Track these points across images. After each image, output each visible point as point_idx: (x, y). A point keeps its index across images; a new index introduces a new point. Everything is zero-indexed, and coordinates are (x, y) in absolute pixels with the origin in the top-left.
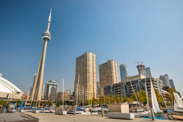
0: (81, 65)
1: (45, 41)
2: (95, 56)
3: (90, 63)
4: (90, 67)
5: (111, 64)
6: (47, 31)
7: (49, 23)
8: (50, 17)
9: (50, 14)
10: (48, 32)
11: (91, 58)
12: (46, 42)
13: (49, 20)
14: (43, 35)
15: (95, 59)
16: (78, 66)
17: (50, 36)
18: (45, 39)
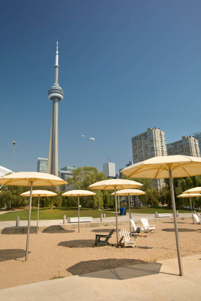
0: (143, 149)
1: (54, 103)
2: (163, 134)
3: (158, 146)
4: (158, 151)
5: (188, 144)
6: (56, 84)
7: (57, 69)
8: (57, 56)
9: (57, 52)
10: (57, 86)
11: (158, 139)
12: (57, 105)
13: (57, 64)
14: (50, 92)
15: (164, 138)
16: (138, 151)
17: (63, 93)
18: (54, 99)
